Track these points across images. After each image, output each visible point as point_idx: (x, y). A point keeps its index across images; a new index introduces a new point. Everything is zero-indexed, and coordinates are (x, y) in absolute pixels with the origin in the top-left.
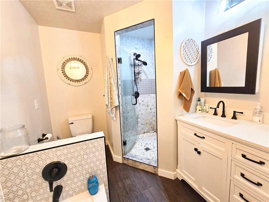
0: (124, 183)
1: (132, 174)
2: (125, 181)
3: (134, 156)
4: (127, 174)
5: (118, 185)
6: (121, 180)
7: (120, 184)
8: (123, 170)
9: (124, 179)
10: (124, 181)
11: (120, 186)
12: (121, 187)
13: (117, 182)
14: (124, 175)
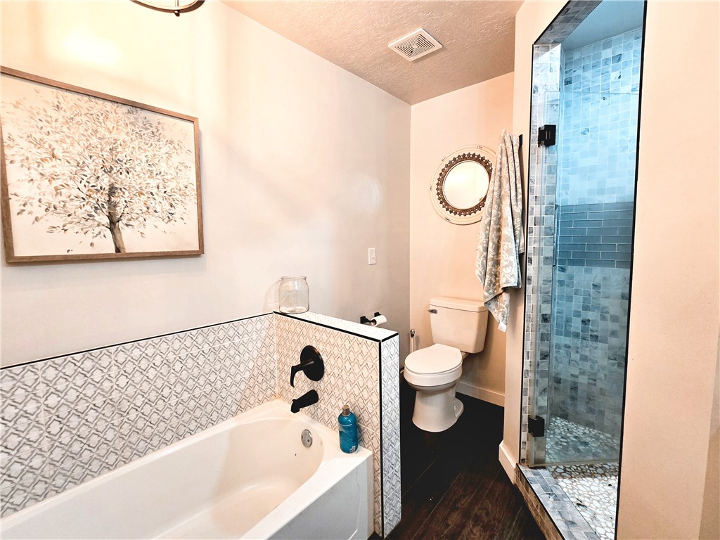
0: (463, 526)
1: (508, 533)
2: (474, 526)
3: (558, 492)
4: (494, 519)
5: (449, 514)
6: (466, 514)
7: (454, 519)
8: (497, 500)
9: (477, 520)
10: (471, 522)
11: (450, 523)
12: (448, 525)
13: (454, 509)
14: (487, 514)
